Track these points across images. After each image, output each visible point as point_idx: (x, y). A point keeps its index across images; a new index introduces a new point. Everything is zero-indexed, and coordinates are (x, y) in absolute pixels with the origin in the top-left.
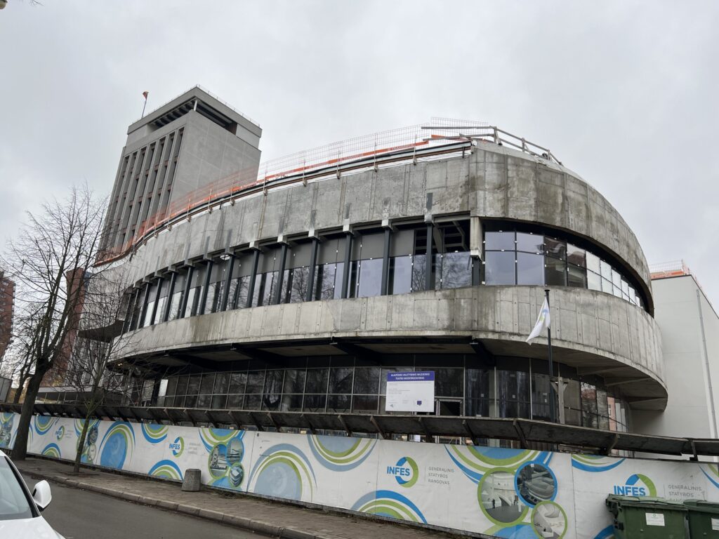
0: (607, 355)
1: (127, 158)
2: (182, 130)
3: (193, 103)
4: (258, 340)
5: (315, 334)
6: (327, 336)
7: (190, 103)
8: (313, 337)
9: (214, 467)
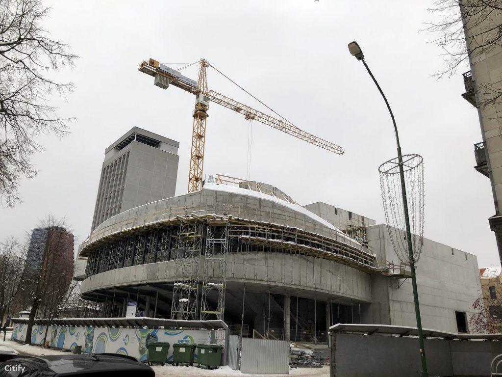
0: (261, 282)
1: (105, 169)
2: (129, 153)
3: (135, 134)
4: (122, 285)
5: (141, 281)
6: (145, 282)
7: (133, 135)
8: (140, 283)
9: (86, 344)
